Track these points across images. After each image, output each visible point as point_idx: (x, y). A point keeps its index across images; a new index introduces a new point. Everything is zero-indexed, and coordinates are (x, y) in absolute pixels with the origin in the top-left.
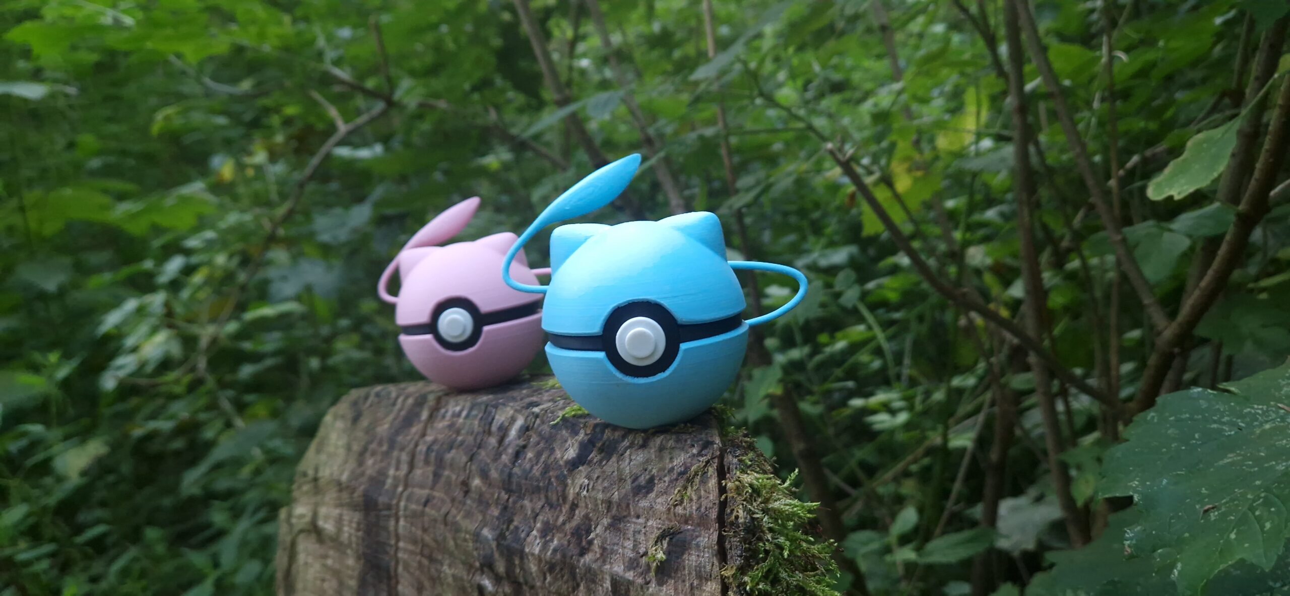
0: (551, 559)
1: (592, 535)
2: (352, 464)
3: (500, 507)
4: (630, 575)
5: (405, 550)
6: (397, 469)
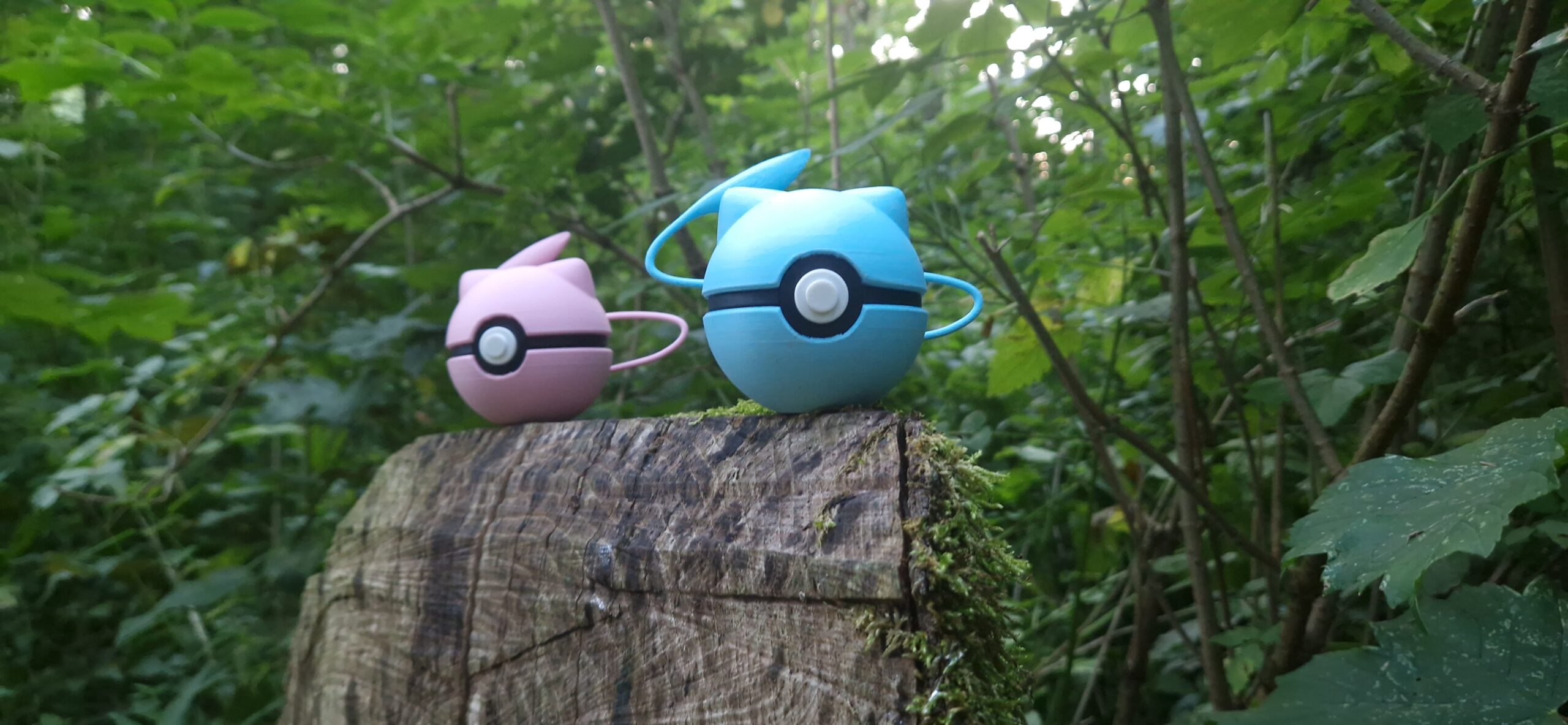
0: (688, 552)
1: (742, 521)
2: (419, 507)
3: (621, 516)
4: (790, 551)
5: (486, 588)
6: (482, 501)
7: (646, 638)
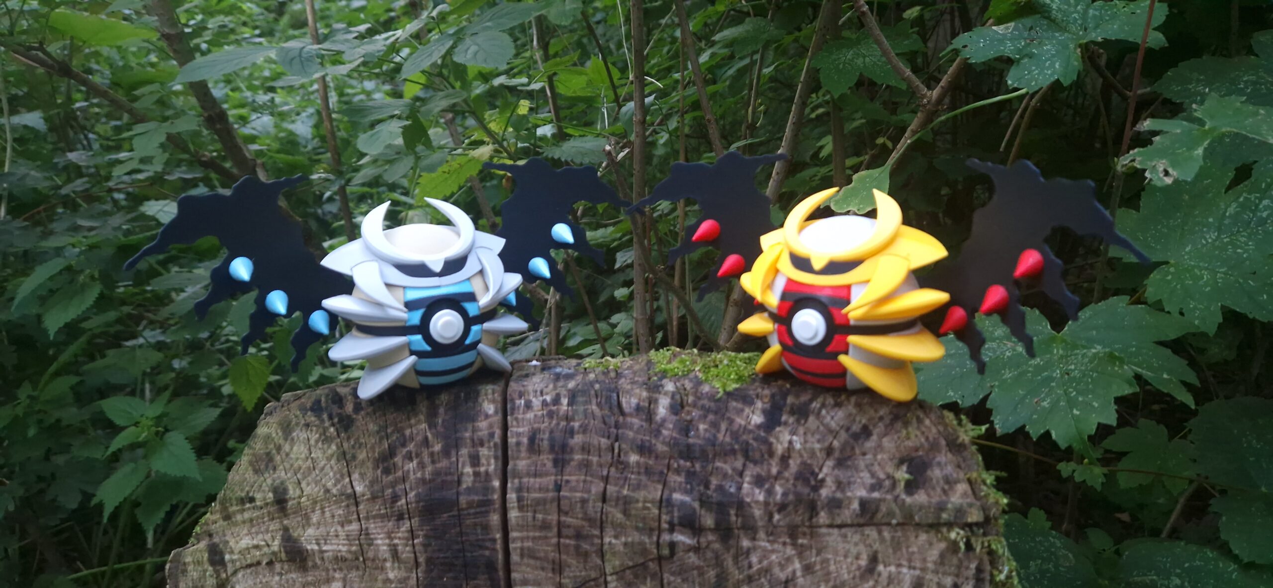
0: (780, 501)
1: (820, 476)
2: (367, 472)
3: (683, 474)
4: (876, 495)
5: (522, 539)
6: (476, 464)
7: (740, 559)
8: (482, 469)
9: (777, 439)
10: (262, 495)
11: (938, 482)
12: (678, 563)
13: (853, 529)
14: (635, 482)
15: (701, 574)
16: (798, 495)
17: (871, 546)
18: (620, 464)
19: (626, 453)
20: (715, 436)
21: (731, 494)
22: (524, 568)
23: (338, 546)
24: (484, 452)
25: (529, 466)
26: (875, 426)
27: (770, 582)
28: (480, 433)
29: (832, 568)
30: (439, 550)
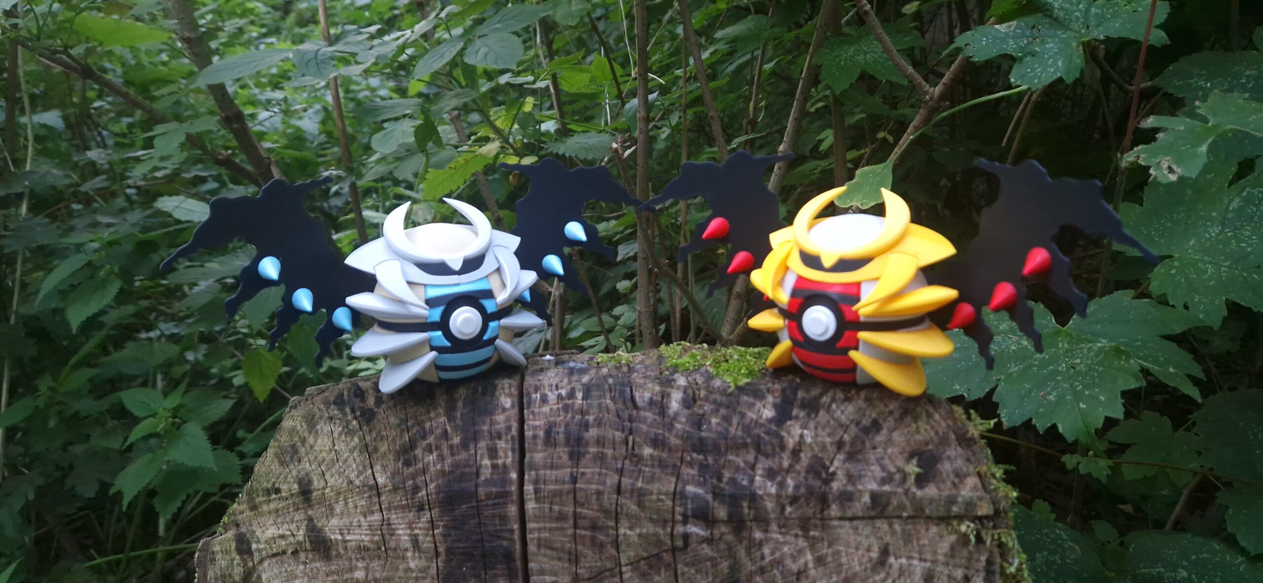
0: (792, 494)
1: (832, 469)
3: (696, 467)
4: (887, 488)
5: (539, 530)
7: (753, 550)
8: (500, 462)
9: (789, 433)
10: (288, 487)
11: (948, 476)
12: (692, 554)
13: (864, 522)
14: (649, 475)
15: (714, 566)
16: (810, 488)
17: (882, 539)
18: (635, 457)
19: (640, 447)
20: (727, 430)
21: (744, 486)
22: (541, 558)
23: (360, 536)
24: (501, 444)
25: (545, 458)
26: (884, 420)
27: (782, 573)
28: (497, 427)
29: (844, 560)
30: (459, 541)
